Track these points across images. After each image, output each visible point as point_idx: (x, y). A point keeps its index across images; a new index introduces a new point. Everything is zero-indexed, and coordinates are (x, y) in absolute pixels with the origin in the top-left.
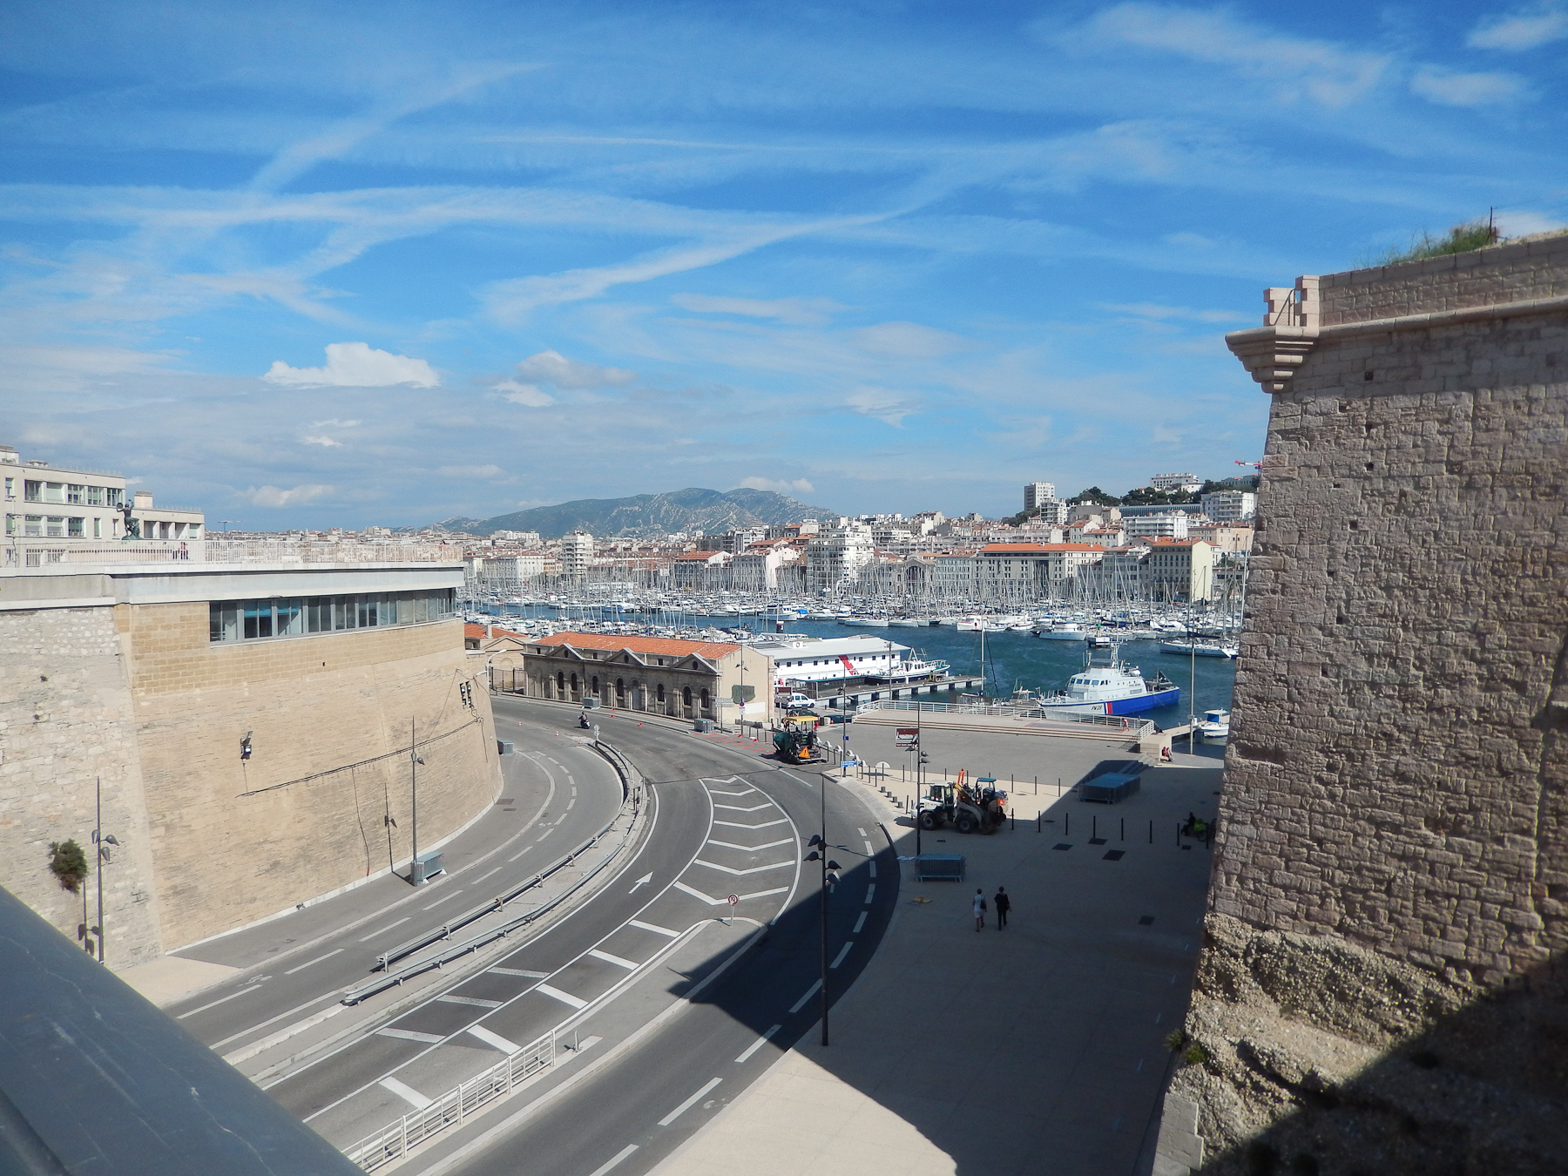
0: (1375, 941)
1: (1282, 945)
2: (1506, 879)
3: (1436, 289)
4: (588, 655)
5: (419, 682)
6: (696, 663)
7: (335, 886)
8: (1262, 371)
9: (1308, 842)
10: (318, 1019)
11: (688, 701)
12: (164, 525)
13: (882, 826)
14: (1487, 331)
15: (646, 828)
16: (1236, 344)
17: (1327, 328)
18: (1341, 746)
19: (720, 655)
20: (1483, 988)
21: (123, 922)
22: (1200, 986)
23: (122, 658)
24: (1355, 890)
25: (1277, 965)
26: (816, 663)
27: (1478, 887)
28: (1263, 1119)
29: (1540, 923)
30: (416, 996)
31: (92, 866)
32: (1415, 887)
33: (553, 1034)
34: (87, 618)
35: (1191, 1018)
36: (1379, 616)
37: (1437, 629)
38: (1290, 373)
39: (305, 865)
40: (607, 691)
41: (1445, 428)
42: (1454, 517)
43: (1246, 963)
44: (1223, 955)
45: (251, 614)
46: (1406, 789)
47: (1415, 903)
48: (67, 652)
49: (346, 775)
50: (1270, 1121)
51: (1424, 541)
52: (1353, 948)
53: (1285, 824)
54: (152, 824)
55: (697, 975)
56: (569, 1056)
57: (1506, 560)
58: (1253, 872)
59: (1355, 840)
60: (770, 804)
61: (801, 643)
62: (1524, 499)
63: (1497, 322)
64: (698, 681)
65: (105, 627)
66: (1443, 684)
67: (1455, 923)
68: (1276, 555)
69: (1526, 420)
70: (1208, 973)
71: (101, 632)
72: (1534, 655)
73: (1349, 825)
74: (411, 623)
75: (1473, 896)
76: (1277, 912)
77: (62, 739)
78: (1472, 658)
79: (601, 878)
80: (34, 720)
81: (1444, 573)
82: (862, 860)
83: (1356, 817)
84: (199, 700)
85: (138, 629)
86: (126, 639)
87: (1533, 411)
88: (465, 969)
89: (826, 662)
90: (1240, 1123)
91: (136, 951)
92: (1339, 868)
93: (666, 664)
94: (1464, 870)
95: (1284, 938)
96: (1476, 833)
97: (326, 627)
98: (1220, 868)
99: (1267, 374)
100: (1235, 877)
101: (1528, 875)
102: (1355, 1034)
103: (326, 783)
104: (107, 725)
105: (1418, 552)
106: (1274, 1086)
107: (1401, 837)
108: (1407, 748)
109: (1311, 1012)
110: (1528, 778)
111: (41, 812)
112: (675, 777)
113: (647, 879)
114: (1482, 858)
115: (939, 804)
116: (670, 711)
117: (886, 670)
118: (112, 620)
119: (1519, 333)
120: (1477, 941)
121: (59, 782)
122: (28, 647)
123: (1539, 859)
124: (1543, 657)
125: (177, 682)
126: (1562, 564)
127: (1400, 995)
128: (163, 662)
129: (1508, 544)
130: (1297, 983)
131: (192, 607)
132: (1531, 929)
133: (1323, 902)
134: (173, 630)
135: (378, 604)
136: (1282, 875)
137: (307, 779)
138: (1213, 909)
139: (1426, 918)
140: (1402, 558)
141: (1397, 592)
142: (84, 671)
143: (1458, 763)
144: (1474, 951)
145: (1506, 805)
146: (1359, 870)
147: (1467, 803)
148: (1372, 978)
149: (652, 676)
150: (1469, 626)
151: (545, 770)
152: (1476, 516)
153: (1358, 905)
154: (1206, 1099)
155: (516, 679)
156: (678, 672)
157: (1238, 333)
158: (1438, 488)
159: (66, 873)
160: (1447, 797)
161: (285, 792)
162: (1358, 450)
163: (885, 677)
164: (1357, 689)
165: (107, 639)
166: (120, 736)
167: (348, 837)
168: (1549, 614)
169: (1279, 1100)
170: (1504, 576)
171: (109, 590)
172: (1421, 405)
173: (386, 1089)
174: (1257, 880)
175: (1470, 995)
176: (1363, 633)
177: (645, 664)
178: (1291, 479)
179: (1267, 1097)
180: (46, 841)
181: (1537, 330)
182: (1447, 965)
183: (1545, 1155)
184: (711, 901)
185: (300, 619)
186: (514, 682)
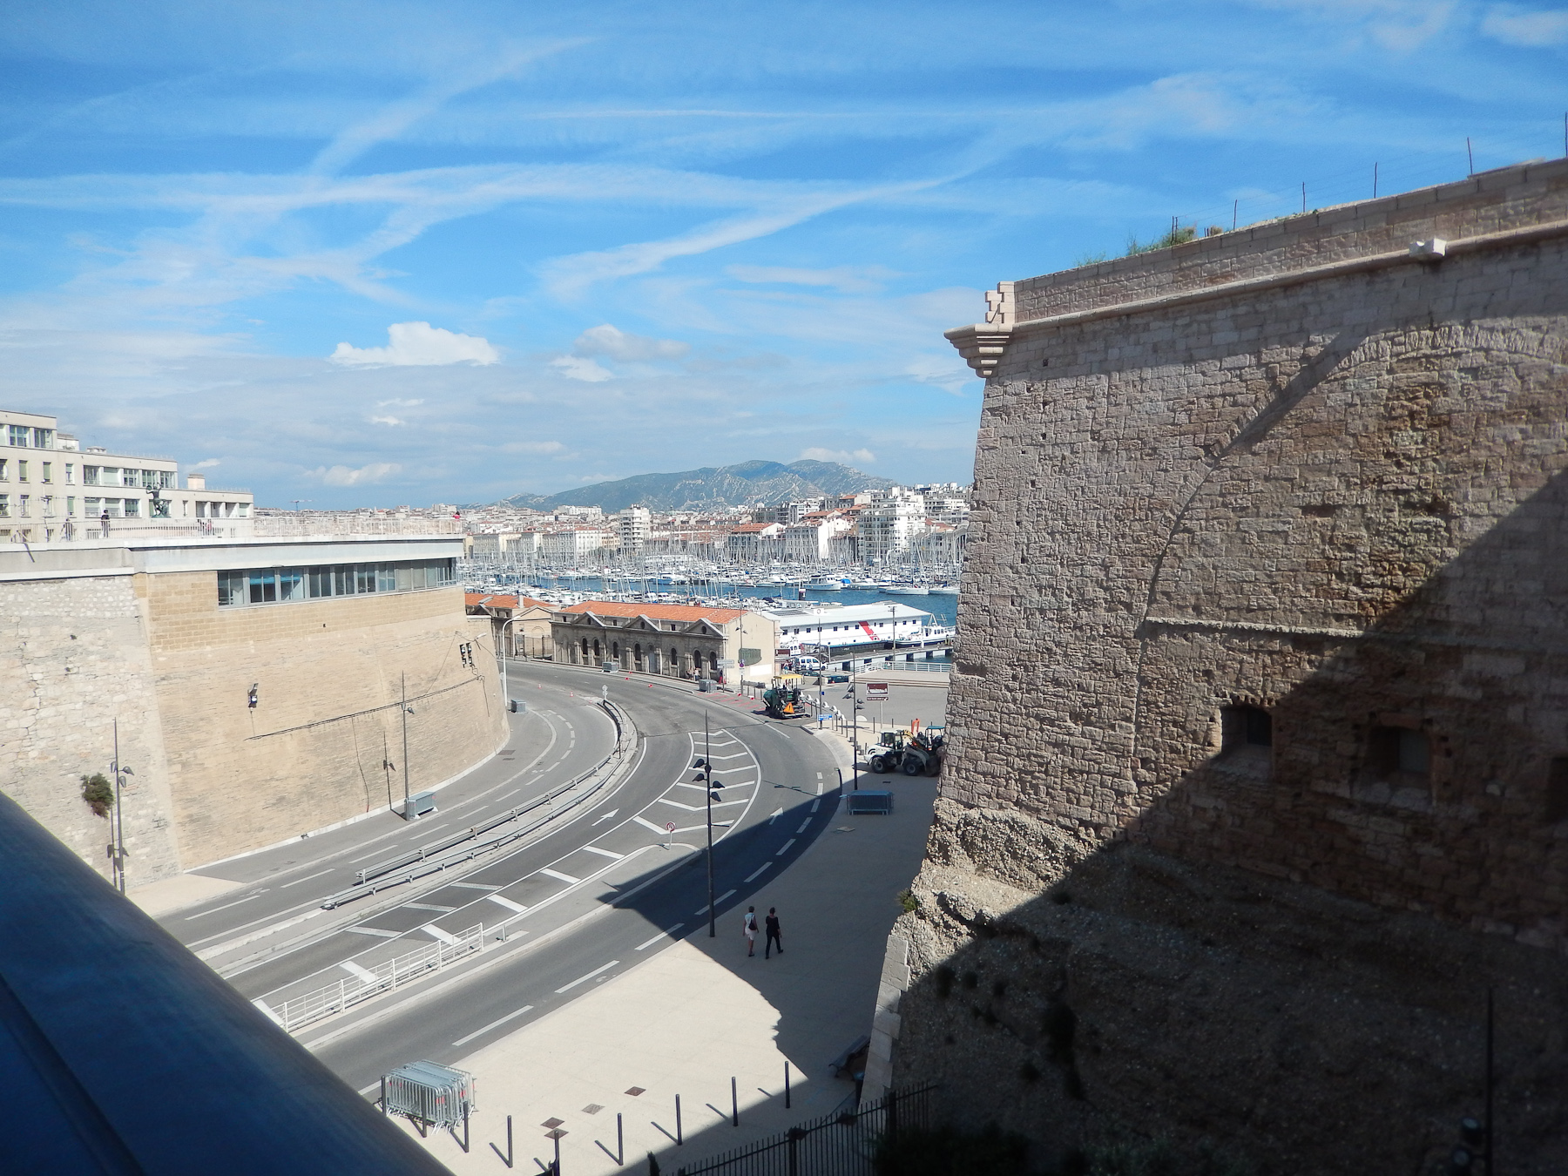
0: (1038, 811)
1: (979, 819)
2: (1116, 756)
3: (1087, 291)
4: (607, 622)
5: (418, 642)
6: (705, 628)
7: (336, 820)
8: (974, 360)
9: (999, 737)
10: (300, 919)
11: (698, 664)
12: (215, 505)
13: (838, 771)
14: (1117, 325)
15: (626, 774)
17: (1021, 324)
18: (1021, 660)
19: (727, 620)
20: (1100, 841)
21: (146, 844)
22: (928, 856)
23: (141, 620)
24: (1027, 773)
25: (976, 835)
26: (835, 629)
27: (1099, 764)
28: (949, 950)
29: (1135, 789)
30: (386, 903)
31: (115, 795)
32: (1063, 767)
33: (483, 932)
34: (109, 586)
35: (917, 878)
37: (1082, 565)
38: (995, 362)
39: (308, 801)
40: (626, 656)
41: (1091, 404)
42: (1094, 475)
43: (957, 835)
44: (943, 830)
45: (256, 581)
46: (1058, 692)
47: (1062, 778)
48: (93, 614)
49: (347, 722)
50: (954, 950)
51: (1075, 495)
52: (1024, 818)
53: (985, 724)
54: (170, 762)
55: (624, 888)
56: (498, 944)
57: (1124, 508)
58: (966, 764)
59: (1027, 733)
60: (746, 753)
61: (822, 610)
62: (1136, 459)
63: (1123, 317)
64: (707, 644)
65: (125, 593)
66: (1083, 607)
67: (1085, 793)
68: (985, 510)
69: (1138, 395)
70: (933, 845)
71: (121, 596)
72: (1138, 582)
73: (1024, 722)
74: (410, 589)
75: (1096, 772)
76: (978, 794)
77: (90, 688)
78: (1101, 587)
79: (571, 814)
80: (65, 672)
81: (1086, 519)
82: (811, 798)
83: (1028, 715)
84: (210, 656)
85: (155, 594)
86: (144, 603)
87: (1144, 389)
88: (432, 883)
89: (846, 628)
90: (933, 953)
91: (157, 869)
92: (1018, 756)
93: (678, 629)
94: (1092, 752)
95: (981, 814)
96: (1099, 722)
97: (327, 593)
98: (945, 762)
99: (977, 363)
100: (954, 768)
101: (1129, 752)
102: (1019, 882)
103: (328, 730)
104: (129, 676)
105: (1070, 503)
106: (958, 923)
107: (1055, 729)
108: (1060, 659)
109: (995, 869)
110: (1131, 677)
111: (74, 750)
112: (667, 731)
113: (611, 814)
114: (1102, 742)
115: (888, 749)
116: (683, 674)
117: (906, 636)
118: (132, 587)
119: (1137, 326)
120: (1098, 806)
121: (88, 725)
122: (60, 610)
123: (1136, 739)
124: (1143, 583)
125: (190, 641)
126: (1157, 509)
127: (1050, 851)
128: (177, 623)
129: (1125, 495)
130: (987, 847)
131: (201, 576)
132: (1129, 793)
133: (1007, 783)
134: (185, 595)
135: (377, 572)
136: (983, 765)
137: (310, 726)
138: (940, 795)
139: (1068, 790)
140: (1061, 509)
141: (1058, 536)
142: (108, 631)
143: (1090, 669)
144: (1096, 812)
145: (1118, 699)
146: (1029, 755)
147: (1094, 699)
148: (1033, 839)
149: (666, 640)
150: (1100, 561)
151: (551, 725)
152: (1107, 473)
153: (1028, 784)
154: (913, 937)
155: (545, 646)
156: (690, 637)
157: (952, 330)
158: (1085, 452)
159: (95, 801)
160: (1083, 696)
161: (289, 737)
162: (1037, 423)
163: (904, 642)
164: (1032, 615)
165: (128, 604)
166: (140, 686)
167: (349, 778)
168: (1148, 549)
169: (960, 934)
170: (1122, 521)
171: (128, 562)
172: (1077, 386)
173: (343, 970)
174: (967, 770)
175: (1092, 847)
176: (1036, 570)
177: (660, 630)
178: (995, 448)
179: (953, 933)
180: (77, 774)
181: (1148, 324)
182: (1080, 826)
183: (1111, 956)
184: (661, 831)
185: (302, 585)
186: (543, 649)
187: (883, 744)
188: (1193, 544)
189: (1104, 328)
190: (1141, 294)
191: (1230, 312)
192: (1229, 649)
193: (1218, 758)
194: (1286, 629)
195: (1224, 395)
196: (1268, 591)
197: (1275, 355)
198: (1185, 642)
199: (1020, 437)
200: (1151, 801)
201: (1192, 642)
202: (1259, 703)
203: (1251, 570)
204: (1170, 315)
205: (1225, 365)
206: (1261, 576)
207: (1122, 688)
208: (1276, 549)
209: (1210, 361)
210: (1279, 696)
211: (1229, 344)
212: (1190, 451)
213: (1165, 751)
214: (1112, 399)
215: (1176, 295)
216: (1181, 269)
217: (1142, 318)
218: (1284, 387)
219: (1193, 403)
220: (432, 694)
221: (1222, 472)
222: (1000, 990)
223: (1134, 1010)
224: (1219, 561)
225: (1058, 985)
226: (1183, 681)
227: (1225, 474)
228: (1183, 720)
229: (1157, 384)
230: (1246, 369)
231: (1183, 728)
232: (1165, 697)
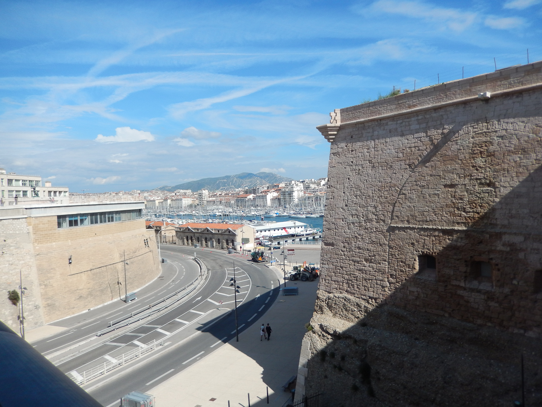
0: (354, 294)
1: (333, 297)
2: (381, 274)
3: (366, 112)
4: (196, 230)
5: (129, 239)
6: (230, 231)
7: (101, 304)
8: (327, 136)
9: (339, 268)
10: (88, 340)
11: (228, 244)
12: (55, 192)
13: (279, 280)
14: (377, 123)
15: (204, 283)
16: (320, 129)
17: (342, 124)
18: (346, 241)
19: (237, 228)
20: (376, 304)
21: (32, 314)
22: (315, 311)
23: (29, 234)
24: (350, 280)
25: (332, 303)
26: (275, 230)
27: (375, 276)
28: (324, 344)
29: (388, 285)
30: (120, 333)
31: (20, 297)
32: (362, 278)
33: (155, 342)
34: (18, 222)
35: (312, 319)
36: (354, 204)
37: (367, 207)
38: (334, 137)
39: (91, 297)
40: (202, 242)
41: (368, 151)
42: (370, 175)
43: (325, 303)
44: (321, 302)
45: (71, 219)
46: (360, 251)
47: (362, 282)
48: (12, 232)
49: (104, 268)
50: (326, 344)
51: (364, 182)
52: (349, 296)
53: (335, 264)
54: (40, 285)
55: (205, 325)
56: (161, 347)
57: (381, 187)
58: (328, 278)
59: (349, 266)
60: (246, 275)
61: (270, 224)
62: (385, 170)
63: (379, 121)
64: (230, 237)
65: (24, 224)
66: (368, 222)
67: (371, 287)
68: (332, 188)
69: (385, 148)
70: (317, 307)
71: (22, 226)
72: (387, 212)
73: (348, 262)
74: (126, 220)
75: (374, 279)
76: (333, 288)
77: (11, 259)
78: (374, 214)
79: (185, 299)
80: (2, 253)
81: (368, 191)
82: (269, 290)
83: (349, 260)
84: (55, 246)
85: (35, 225)
86: (31, 228)
87: (387, 145)
88: (136, 325)
89: (278, 230)
90: (319, 346)
91: (36, 324)
92: (346, 275)
93: (220, 232)
94: (373, 272)
95: (334, 295)
96: (375, 262)
97: (96, 222)
98: (320, 277)
99: (328, 137)
100: (324, 279)
101: (386, 272)
102: (348, 319)
103: (97, 271)
104: (25, 254)
105: (362, 186)
106: (327, 335)
107: (359, 265)
108: (360, 240)
109: (340, 315)
110: (386, 246)
111: (5, 281)
112: (218, 268)
113: (199, 298)
114: (376, 269)
115: (296, 272)
116: (222, 247)
117: (299, 232)
118: (26, 222)
119: (384, 124)
120: (375, 291)
121: (11, 272)
123: (388, 268)
124: (389, 213)
125: (47, 241)
126: (393, 187)
127: (359, 308)
128: (43, 235)
129: (381, 182)
130: (336, 307)
131: (51, 217)
132: (386, 287)
133: (343, 284)
134: (46, 225)
135: (114, 215)
136: (334, 278)
137: (91, 270)
138: (319, 289)
139: (365, 286)
140: (359, 187)
141: (358, 197)
142: (17, 238)
143: (371, 243)
144: (375, 294)
145: (381, 254)
146: (350, 274)
147: (373, 254)
148: (353, 304)
149: (216, 236)
150: (373, 205)
151: (176, 267)
152: (375, 175)
153: (350, 284)
154: (311, 340)
155: (173, 239)
156: (224, 235)
157: (319, 126)
158: (367, 167)
159: (13, 300)
160: (369, 253)
161: (83, 274)
162: (349, 158)
163: (298, 234)
164: (350, 225)
165: (25, 228)
166: (29, 258)
167: (105, 288)
168: (390, 201)
169: (328, 339)
170: (381, 191)
171: (25, 213)
172: (363, 145)
173: (105, 358)
174: (328, 280)
175: (374, 306)
176: (351, 209)
177: (214, 232)
178: (335, 167)
179: (325, 338)
180: (7, 290)
181: (387, 123)
182: (369, 299)
183: (383, 345)
184: (217, 304)
185: (88, 219)
186: (173, 240)
187: (294, 270)
188: (406, 199)
189: (372, 124)
190: (385, 112)
191: (416, 118)
192: (420, 235)
193: (417, 274)
194: (440, 228)
195: (415, 147)
196: (433, 214)
197: (432, 133)
198: (404, 233)
199: (344, 163)
200: (394, 289)
201: (407, 233)
202: (431, 254)
203: (427, 208)
204: (395, 120)
205: (415, 136)
206: (430, 209)
207: (382, 250)
208: (435, 200)
209: (410, 135)
210: (438, 251)
211: (416, 129)
212: (404, 166)
213: (399, 271)
214: (376, 149)
215: (397, 113)
216: (399, 104)
217: (385, 121)
218: (436, 144)
219: (404, 150)
220: (135, 257)
221: (415, 174)
222: (343, 358)
223: (392, 364)
224: (415, 204)
225: (364, 356)
226: (404, 247)
227: (416, 174)
228: (405, 260)
229: (391, 144)
230: (422, 138)
231: (405, 263)
232: (398, 252)
